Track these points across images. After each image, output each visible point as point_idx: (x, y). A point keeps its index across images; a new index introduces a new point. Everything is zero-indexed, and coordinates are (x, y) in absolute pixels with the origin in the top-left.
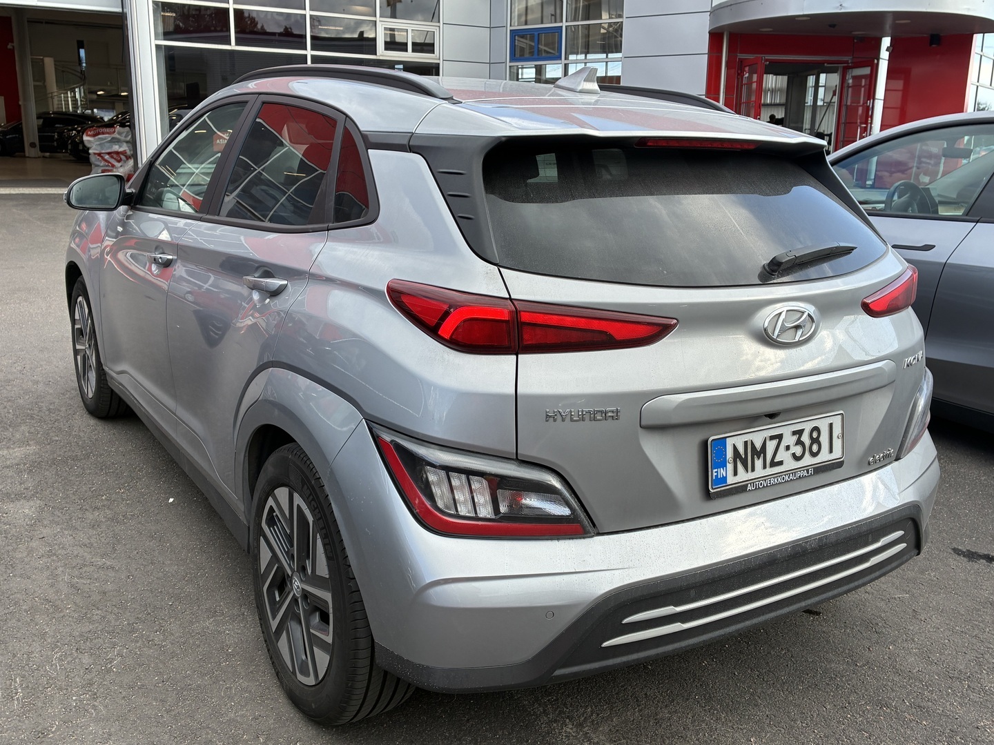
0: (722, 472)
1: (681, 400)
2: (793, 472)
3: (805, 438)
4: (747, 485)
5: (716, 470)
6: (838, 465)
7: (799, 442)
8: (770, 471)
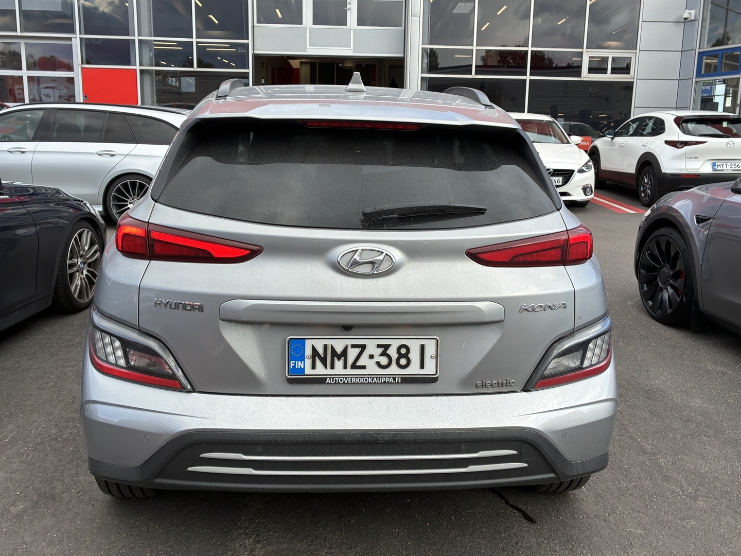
0: (300, 364)
1: (249, 304)
2: (379, 376)
3: (392, 352)
4: (327, 378)
5: (294, 362)
6: (431, 380)
7: (384, 354)
8: (349, 371)
